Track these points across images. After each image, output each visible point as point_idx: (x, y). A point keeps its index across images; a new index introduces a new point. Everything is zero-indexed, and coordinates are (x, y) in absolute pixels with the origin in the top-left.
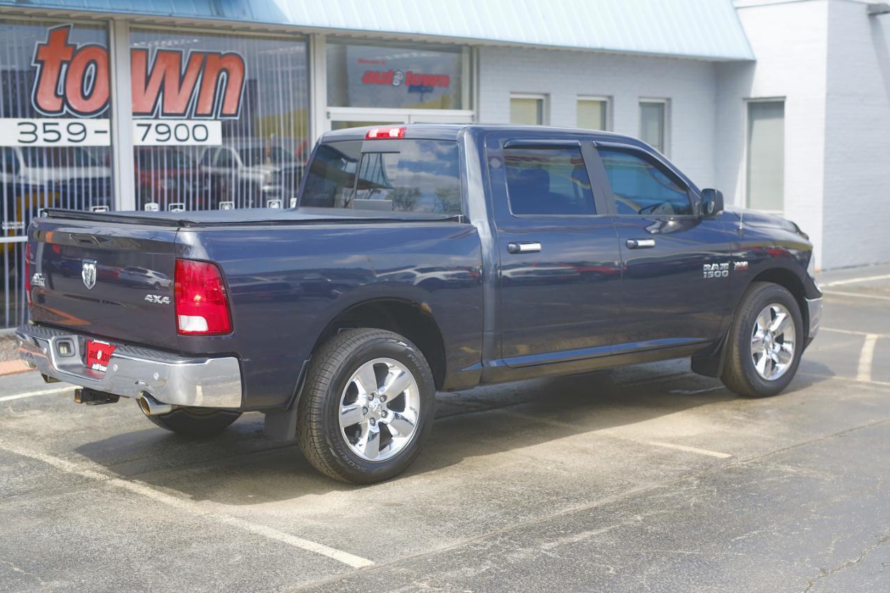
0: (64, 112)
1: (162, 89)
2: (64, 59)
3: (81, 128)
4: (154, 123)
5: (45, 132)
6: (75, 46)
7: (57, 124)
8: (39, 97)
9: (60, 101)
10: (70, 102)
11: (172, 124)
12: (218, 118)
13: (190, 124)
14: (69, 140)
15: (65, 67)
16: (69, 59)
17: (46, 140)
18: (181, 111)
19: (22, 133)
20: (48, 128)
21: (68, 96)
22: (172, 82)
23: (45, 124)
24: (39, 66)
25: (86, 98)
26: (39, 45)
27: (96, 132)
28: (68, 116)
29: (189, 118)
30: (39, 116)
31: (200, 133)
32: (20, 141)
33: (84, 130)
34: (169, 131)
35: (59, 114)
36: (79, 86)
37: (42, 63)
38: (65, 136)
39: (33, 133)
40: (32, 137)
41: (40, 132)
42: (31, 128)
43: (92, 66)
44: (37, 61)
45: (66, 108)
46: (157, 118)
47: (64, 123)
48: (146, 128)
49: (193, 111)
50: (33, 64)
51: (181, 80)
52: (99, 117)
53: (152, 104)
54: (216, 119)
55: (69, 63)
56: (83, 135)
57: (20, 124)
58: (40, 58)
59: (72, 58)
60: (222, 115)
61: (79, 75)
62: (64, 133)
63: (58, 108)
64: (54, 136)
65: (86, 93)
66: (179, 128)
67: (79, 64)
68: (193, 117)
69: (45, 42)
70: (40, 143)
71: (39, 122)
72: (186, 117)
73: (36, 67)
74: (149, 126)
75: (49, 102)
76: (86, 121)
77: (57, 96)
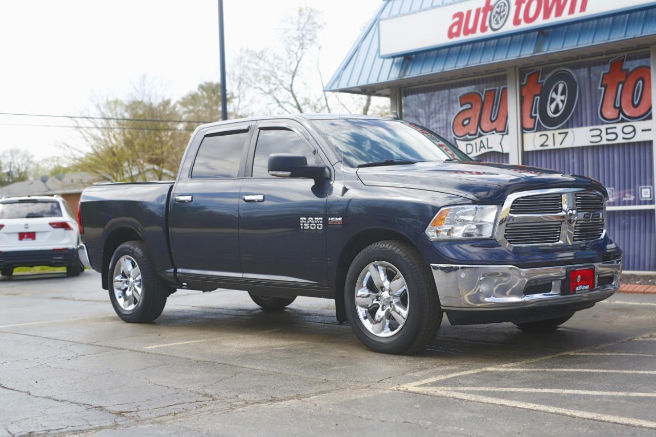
0: (620, 119)
2: (619, 80)
3: (632, 129)
5: (607, 134)
6: (628, 69)
7: (615, 128)
8: (603, 110)
9: (617, 111)
10: (624, 111)
14: (624, 138)
15: (621, 86)
16: (624, 80)
17: (608, 140)
19: (592, 136)
20: (609, 131)
23: (607, 129)
24: (603, 89)
25: (635, 106)
26: (604, 74)
27: (643, 131)
28: (623, 121)
30: (603, 123)
32: (591, 142)
33: (634, 130)
35: (616, 120)
36: (630, 98)
37: (606, 86)
38: (621, 135)
39: (599, 135)
40: (599, 139)
41: (604, 134)
42: (598, 132)
43: (641, 82)
44: (602, 86)
45: (621, 116)
47: (619, 126)
50: (599, 88)
52: (644, 120)
55: (623, 83)
56: (633, 134)
57: (591, 130)
58: (604, 83)
59: (627, 78)
61: (630, 91)
62: (620, 133)
63: (616, 116)
64: (613, 136)
65: (636, 103)
67: (630, 83)
69: (607, 71)
70: (604, 142)
71: (603, 128)
73: (601, 90)
75: (610, 113)
76: (635, 123)
77: (615, 107)
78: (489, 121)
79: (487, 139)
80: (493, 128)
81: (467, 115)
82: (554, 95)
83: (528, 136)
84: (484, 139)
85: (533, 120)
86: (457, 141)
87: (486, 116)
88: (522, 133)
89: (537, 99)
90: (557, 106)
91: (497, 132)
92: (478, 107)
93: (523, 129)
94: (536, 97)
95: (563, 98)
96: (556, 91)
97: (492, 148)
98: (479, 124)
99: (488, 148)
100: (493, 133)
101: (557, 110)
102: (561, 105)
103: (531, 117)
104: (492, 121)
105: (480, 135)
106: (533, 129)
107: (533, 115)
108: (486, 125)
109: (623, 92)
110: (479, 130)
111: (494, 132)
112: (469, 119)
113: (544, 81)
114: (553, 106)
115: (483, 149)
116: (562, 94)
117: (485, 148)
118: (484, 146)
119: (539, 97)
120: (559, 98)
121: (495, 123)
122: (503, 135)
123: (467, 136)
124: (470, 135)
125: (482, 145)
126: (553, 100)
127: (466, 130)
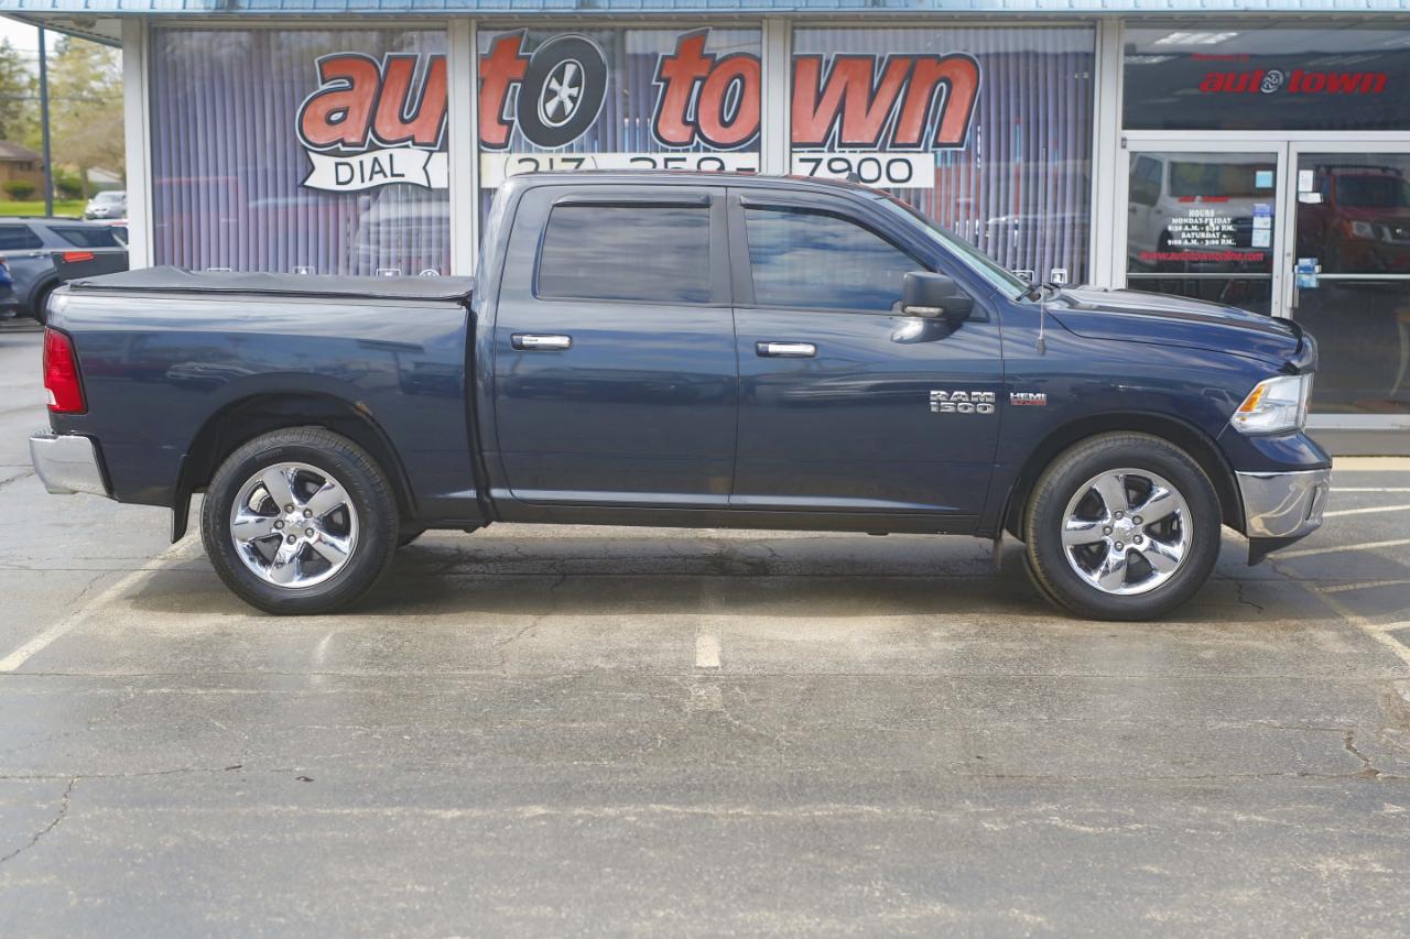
0: (695, 144)
1: (841, 109)
2: (696, 74)
3: (717, 165)
4: (826, 157)
5: (666, 169)
6: (715, 55)
7: (684, 160)
8: (660, 125)
9: (689, 129)
10: (704, 131)
11: (855, 158)
12: (930, 149)
13: (884, 158)
15: (698, 84)
16: (704, 74)
18: (869, 139)
20: (671, 165)
21: (701, 123)
22: (857, 100)
23: (667, 160)
24: (662, 84)
25: (725, 125)
26: (665, 57)
27: (739, 170)
29: (882, 150)
30: (658, 149)
31: (899, 171)
33: (722, 168)
34: (850, 168)
35: (686, 146)
36: (716, 108)
37: (667, 82)
42: (648, 165)
43: (737, 81)
44: (659, 80)
45: (697, 138)
46: (831, 150)
47: (692, 158)
48: (813, 164)
49: (890, 139)
50: (654, 83)
51: (872, 96)
52: (742, 151)
53: (825, 130)
54: (926, 151)
55: (703, 80)
58: (664, 75)
59: (709, 72)
60: (937, 144)
61: (717, 95)
63: (686, 139)
65: (727, 119)
66: (864, 165)
67: (718, 80)
68: (888, 149)
69: (673, 53)
72: (877, 149)
73: (658, 87)
74: (818, 161)
75: (674, 130)
76: (725, 156)
77: (686, 123)
78: (398, 120)
79: (391, 156)
80: (406, 135)
81: (339, 102)
82: (554, 85)
83: (493, 160)
84: (383, 156)
85: (505, 128)
86: (312, 155)
87: (389, 108)
88: (480, 151)
89: (515, 88)
90: (561, 104)
91: (414, 144)
92: (370, 88)
93: (484, 145)
94: (513, 84)
95: (574, 91)
96: (559, 77)
97: (403, 176)
98: (371, 124)
99: (393, 175)
100: (407, 147)
101: (560, 113)
102: (569, 105)
103: (501, 121)
104: (404, 121)
105: (373, 148)
106: (505, 146)
107: (505, 118)
108: (386, 128)
109: (703, 96)
110: (370, 135)
111: (410, 143)
112: (346, 111)
113: (533, 54)
114: (551, 106)
115: (381, 175)
116: (571, 86)
117: (385, 176)
118: (382, 171)
119: (519, 85)
120: (565, 92)
121: (410, 126)
122: (431, 152)
123: (340, 145)
124: (344, 145)
125: (377, 168)
126: (551, 94)
127: (335, 133)
